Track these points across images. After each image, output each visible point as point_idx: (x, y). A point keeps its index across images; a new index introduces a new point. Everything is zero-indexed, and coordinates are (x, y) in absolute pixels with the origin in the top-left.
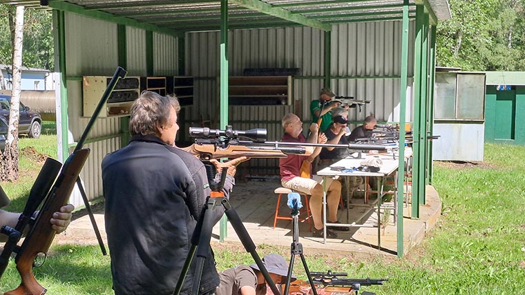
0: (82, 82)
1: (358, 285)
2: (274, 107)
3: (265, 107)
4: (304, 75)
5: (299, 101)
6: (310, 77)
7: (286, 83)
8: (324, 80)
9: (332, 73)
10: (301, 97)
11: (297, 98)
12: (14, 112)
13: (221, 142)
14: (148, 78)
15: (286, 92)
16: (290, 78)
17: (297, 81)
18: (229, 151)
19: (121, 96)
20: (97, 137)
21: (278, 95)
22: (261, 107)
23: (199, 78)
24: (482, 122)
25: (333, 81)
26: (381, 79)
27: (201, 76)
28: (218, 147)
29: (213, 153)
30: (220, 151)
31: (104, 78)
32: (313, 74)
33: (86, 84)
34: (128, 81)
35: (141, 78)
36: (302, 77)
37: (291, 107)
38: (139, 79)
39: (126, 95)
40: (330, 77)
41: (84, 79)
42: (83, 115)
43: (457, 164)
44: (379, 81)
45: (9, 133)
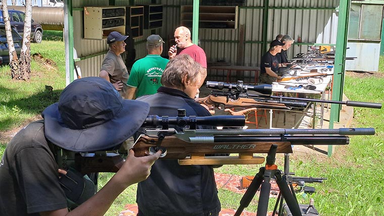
0: (83, 12)
1: (302, 182)
2: (224, 30)
3: (217, 30)
4: (248, 5)
5: (243, 25)
6: (253, 7)
7: (234, 12)
8: (264, 10)
9: (269, 5)
10: (244, 23)
11: (241, 23)
12: (27, 28)
13: (233, 95)
14: (131, 7)
15: (234, 19)
16: (237, 7)
17: (242, 10)
18: (239, 102)
19: (112, 22)
20: (93, 54)
21: (227, 21)
22: (214, 30)
23: (167, 6)
24: (379, 42)
25: (270, 11)
26: (308, 10)
27: (169, 4)
28: (230, 99)
29: (225, 103)
30: (232, 102)
31: (101, 9)
32: (255, 5)
33: (86, 13)
34: (117, 11)
35: (126, 8)
36: (246, 7)
37: (237, 31)
38: (125, 8)
39: (115, 21)
40: (268, 7)
41: (85, 9)
42: (84, 37)
43: (358, 74)
44: (306, 11)
45: (24, 44)
